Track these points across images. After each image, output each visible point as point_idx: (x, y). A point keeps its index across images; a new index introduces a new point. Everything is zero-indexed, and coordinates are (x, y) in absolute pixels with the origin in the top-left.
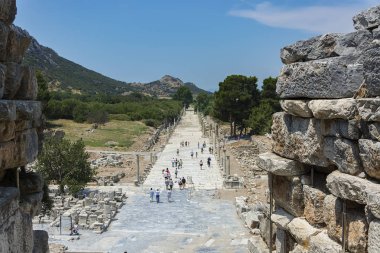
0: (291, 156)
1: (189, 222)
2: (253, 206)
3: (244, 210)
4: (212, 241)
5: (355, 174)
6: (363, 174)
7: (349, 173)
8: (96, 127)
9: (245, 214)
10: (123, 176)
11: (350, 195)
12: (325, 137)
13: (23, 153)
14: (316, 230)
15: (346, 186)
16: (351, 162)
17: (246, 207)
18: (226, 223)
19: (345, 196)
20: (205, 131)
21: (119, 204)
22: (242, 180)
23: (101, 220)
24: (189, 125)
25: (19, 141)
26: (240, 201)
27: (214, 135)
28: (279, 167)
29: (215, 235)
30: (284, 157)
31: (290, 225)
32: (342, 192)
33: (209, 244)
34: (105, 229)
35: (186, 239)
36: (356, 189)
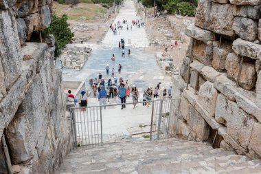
0: (209, 28)
1: (129, 66)
2: (166, 57)
3: (161, 60)
4: (142, 77)
5: (252, 41)
6: (257, 41)
7: (248, 40)
8: (71, 7)
9: (161, 62)
10: (90, 38)
11: (248, 53)
12: (235, 17)
13: (43, 21)
14: (219, 73)
15: (246, 48)
16: (251, 33)
17: (163, 58)
18: (151, 67)
19: (243, 54)
20: (139, 12)
21: (88, 54)
22: (160, 42)
23: (79, 63)
24: (128, 8)
25: (40, 13)
26: (159, 55)
27: (144, 14)
28: (200, 35)
29: (144, 74)
30: (204, 29)
31: (202, 70)
32: (242, 51)
33: (141, 78)
34: (81, 68)
35: (128, 75)
36: (252, 50)
